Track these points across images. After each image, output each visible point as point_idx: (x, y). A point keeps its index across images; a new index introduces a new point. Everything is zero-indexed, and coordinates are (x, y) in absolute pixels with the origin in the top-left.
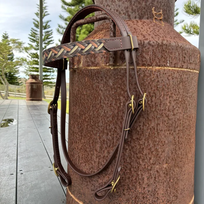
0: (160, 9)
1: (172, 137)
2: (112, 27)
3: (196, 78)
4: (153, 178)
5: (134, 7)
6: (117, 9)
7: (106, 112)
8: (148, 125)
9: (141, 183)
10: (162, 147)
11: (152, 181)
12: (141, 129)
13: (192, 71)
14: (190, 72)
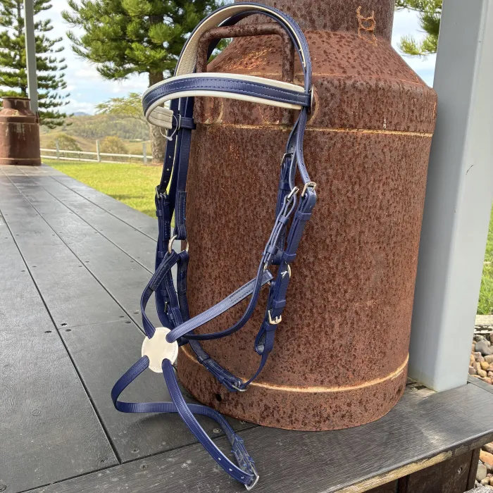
0: (371, 10)
1: (383, 255)
2: (288, 52)
3: (428, 148)
4: (349, 325)
5: (323, 6)
8: (344, 235)
9: (330, 332)
10: (366, 272)
11: (347, 329)
12: (332, 241)
13: (422, 135)
14: (419, 137)
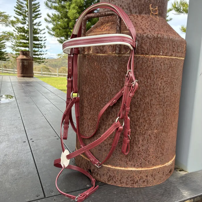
0: (156, 6)
1: (161, 110)
3: (182, 64)
4: (146, 140)
5: (135, 4)
6: (120, 4)
7: (111, 90)
8: (143, 101)
9: (137, 144)
10: (154, 117)
11: (145, 142)
12: (138, 103)
13: (179, 58)
14: (177, 59)
